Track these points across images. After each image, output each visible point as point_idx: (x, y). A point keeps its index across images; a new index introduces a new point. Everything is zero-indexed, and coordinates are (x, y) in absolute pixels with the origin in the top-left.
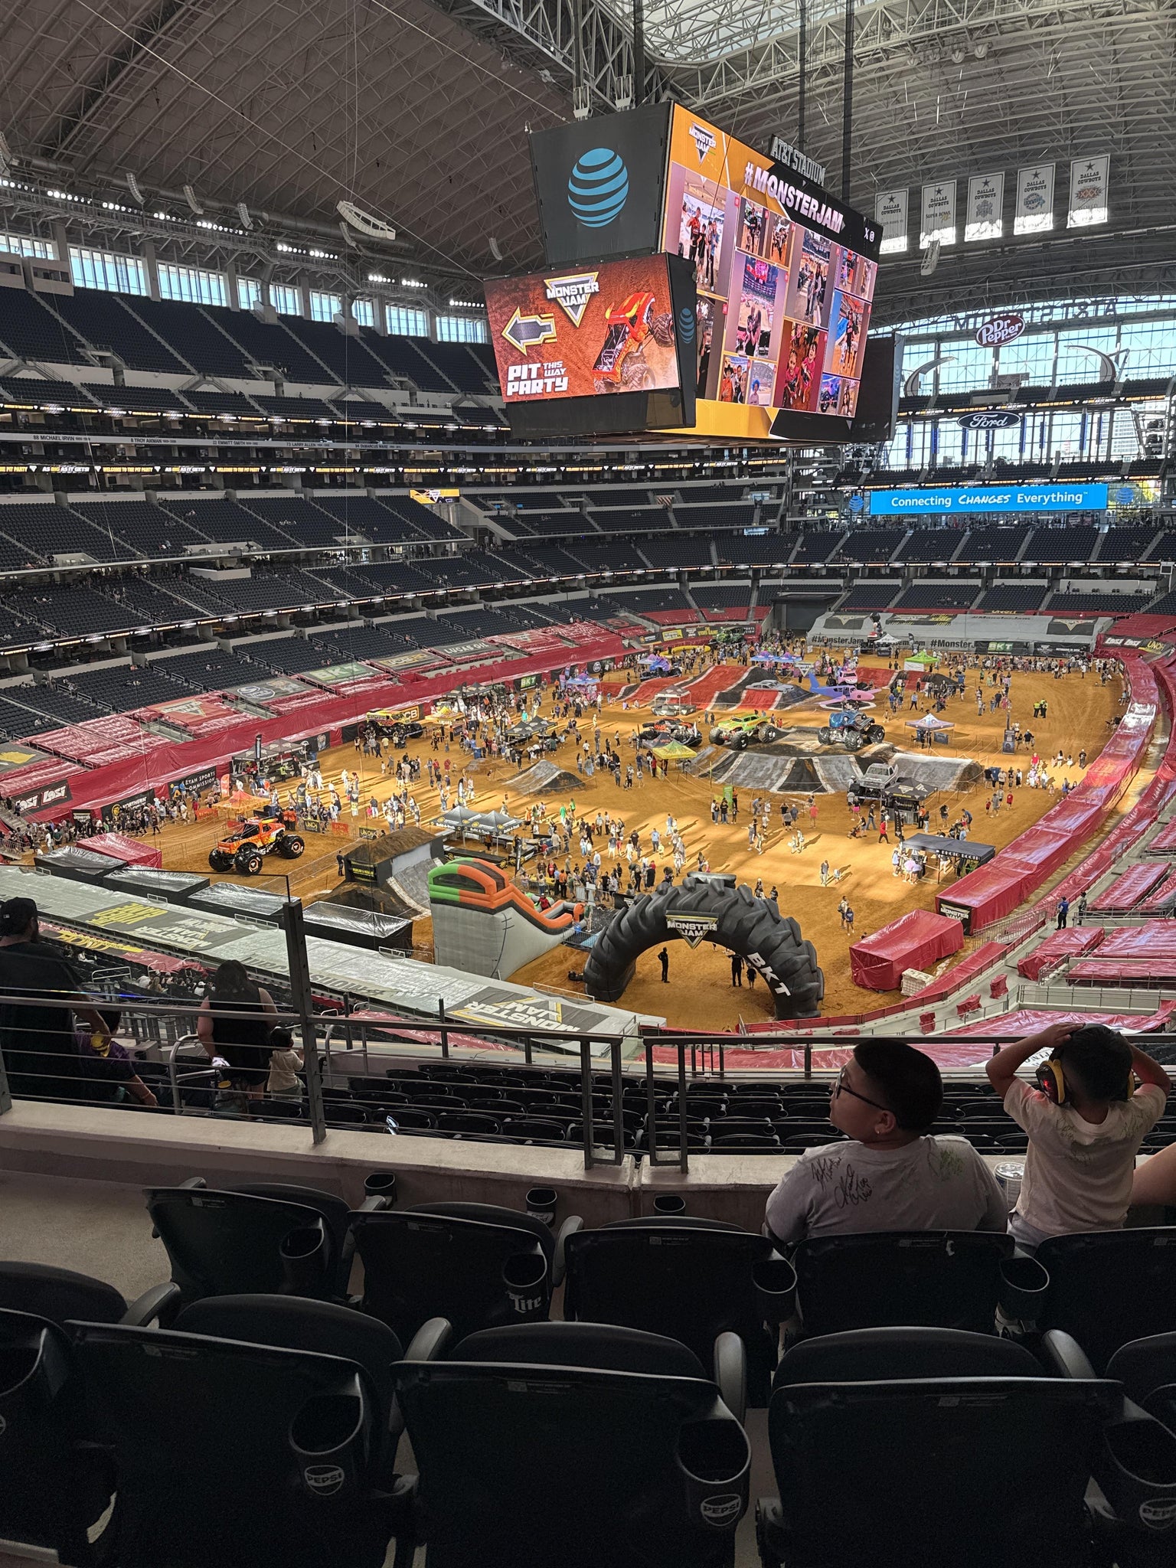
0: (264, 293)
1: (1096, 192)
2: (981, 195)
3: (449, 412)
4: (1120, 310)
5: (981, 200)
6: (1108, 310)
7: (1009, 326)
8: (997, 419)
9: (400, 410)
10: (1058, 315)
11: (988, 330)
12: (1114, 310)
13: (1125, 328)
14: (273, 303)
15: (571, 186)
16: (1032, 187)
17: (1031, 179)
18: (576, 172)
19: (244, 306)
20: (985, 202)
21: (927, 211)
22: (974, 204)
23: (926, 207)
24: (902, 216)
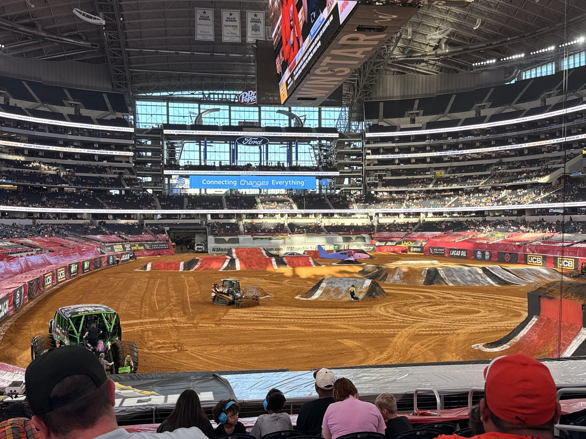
2: (253, 21)
8: (257, 140)
11: (245, 95)
20: (256, 25)
21: (224, 23)
22: (250, 26)
23: (224, 21)
24: (211, 22)
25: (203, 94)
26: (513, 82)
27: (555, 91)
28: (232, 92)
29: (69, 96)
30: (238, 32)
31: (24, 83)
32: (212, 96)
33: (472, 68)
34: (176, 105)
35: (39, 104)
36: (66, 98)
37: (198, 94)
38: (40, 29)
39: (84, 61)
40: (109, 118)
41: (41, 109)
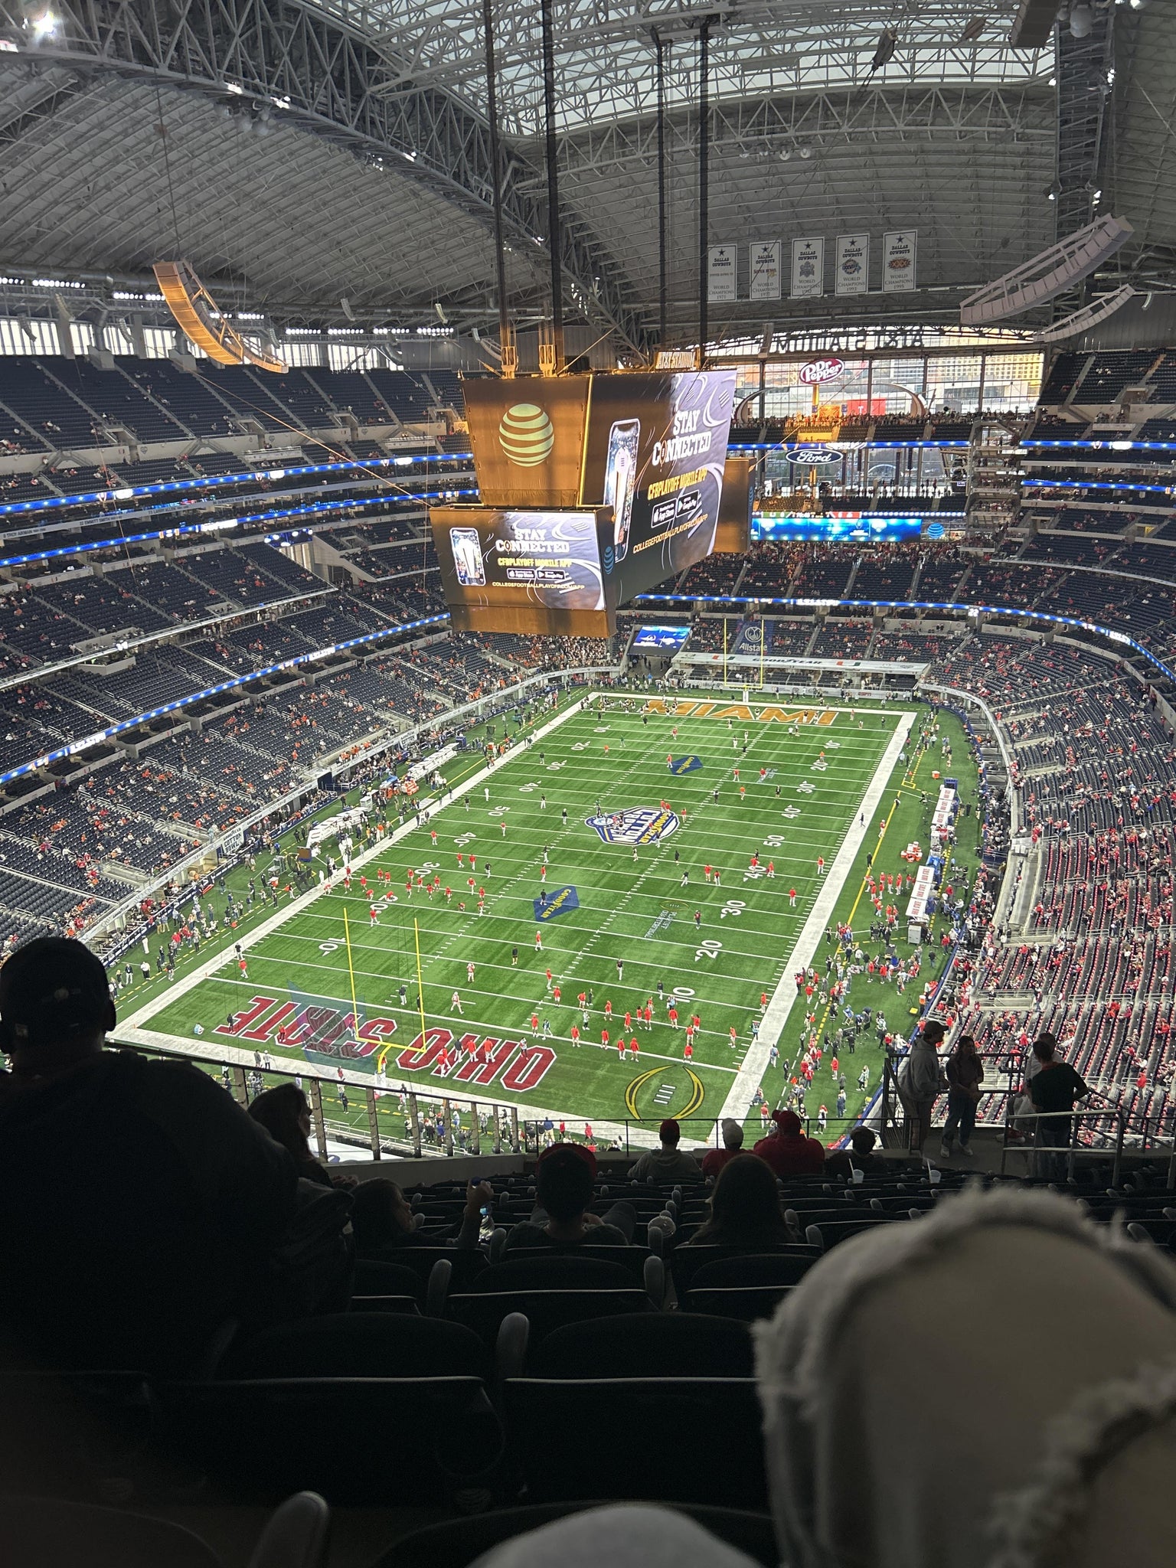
0: (98, 336)
1: (905, 263)
2: (804, 256)
3: (299, 454)
4: (929, 342)
5: (804, 262)
6: (915, 341)
7: (830, 367)
8: (822, 455)
9: (251, 458)
10: (871, 343)
11: (811, 370)
12: (920, 340)
13: (931, 361)
14: (107, 347)
15: (501, 430)
16: (848, 253)
17: (849, 247)
18: (505, 418)
19: (78, 351)
20: (808, 263)
21: (755, 267)
22: (797, 264)
23: (754, 263)
24: (732, 269)
30: (776, 281)
38: (492, 305)
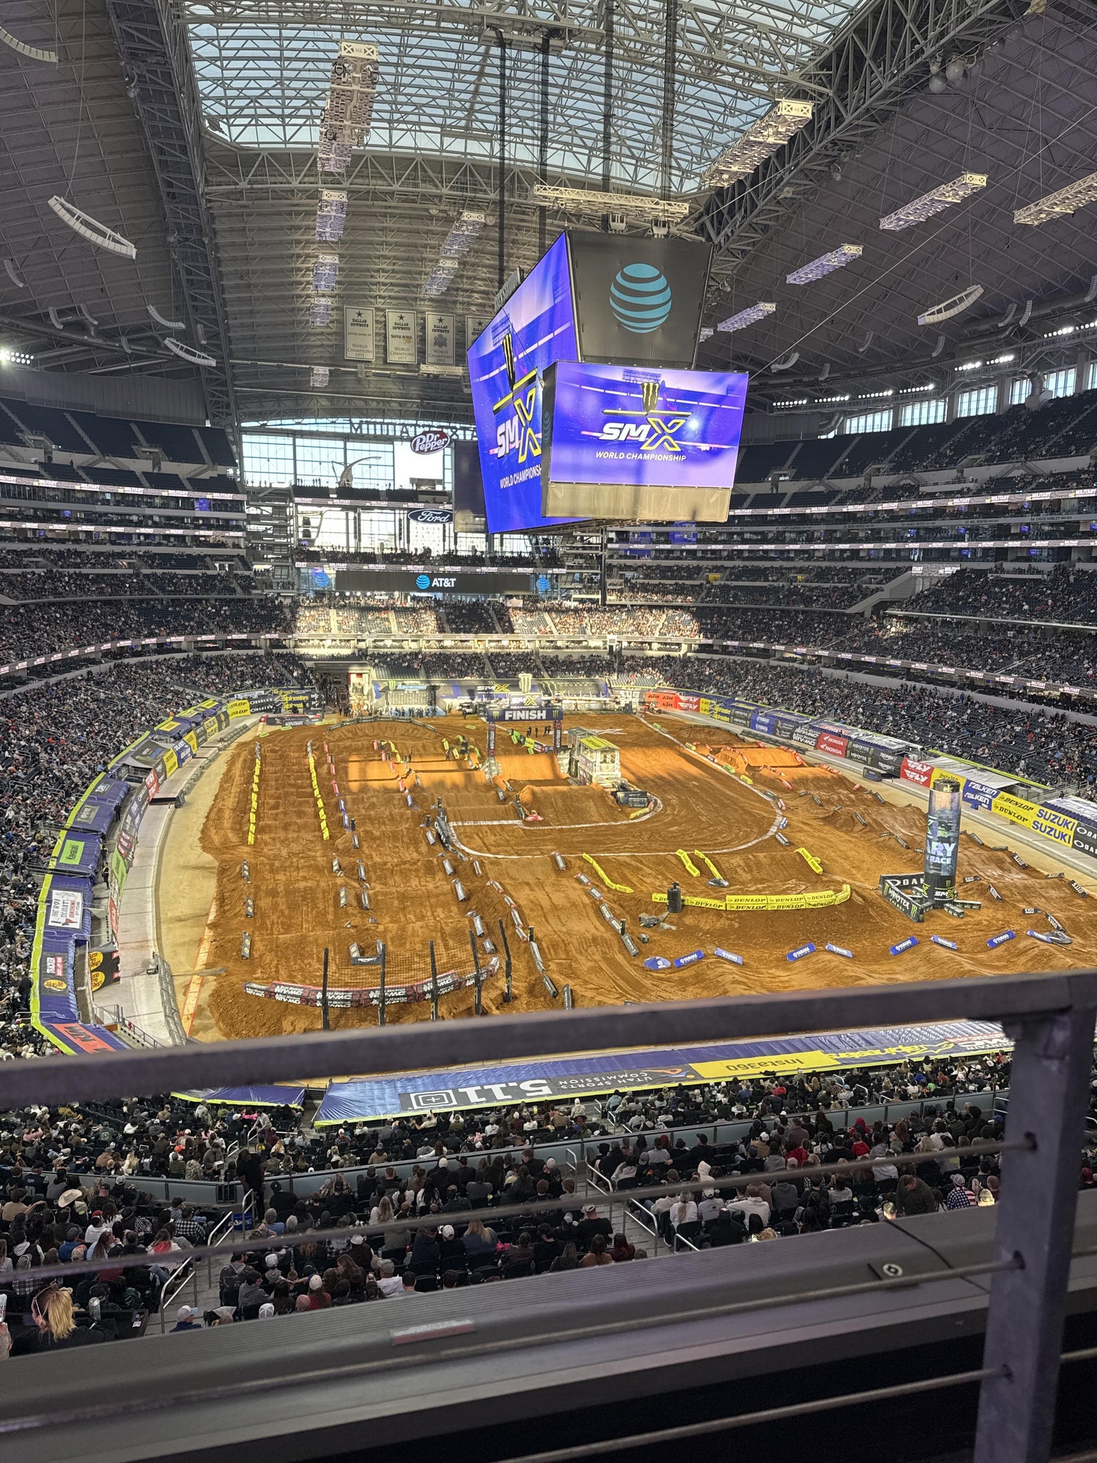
11: (421, 440)
15: (613, 289)
18: (619, 278)
20: (441, 336)
21: (391, 331)
23: (391, 328)
24: (370, 331)
25: (352, 424)
26: (831, 435)
27: (885, 466)
28: (398, 421)
29: (141, 438)
30: (413, 347)
31: (68, 416)
32: (364, 426)
33: (772, 409)
34: (307, 442)
35: (97, 457)
36: (137, 442)
37: (342, 426)
39: (160, 374)
40: (206, 476)
41: (101, 465)
